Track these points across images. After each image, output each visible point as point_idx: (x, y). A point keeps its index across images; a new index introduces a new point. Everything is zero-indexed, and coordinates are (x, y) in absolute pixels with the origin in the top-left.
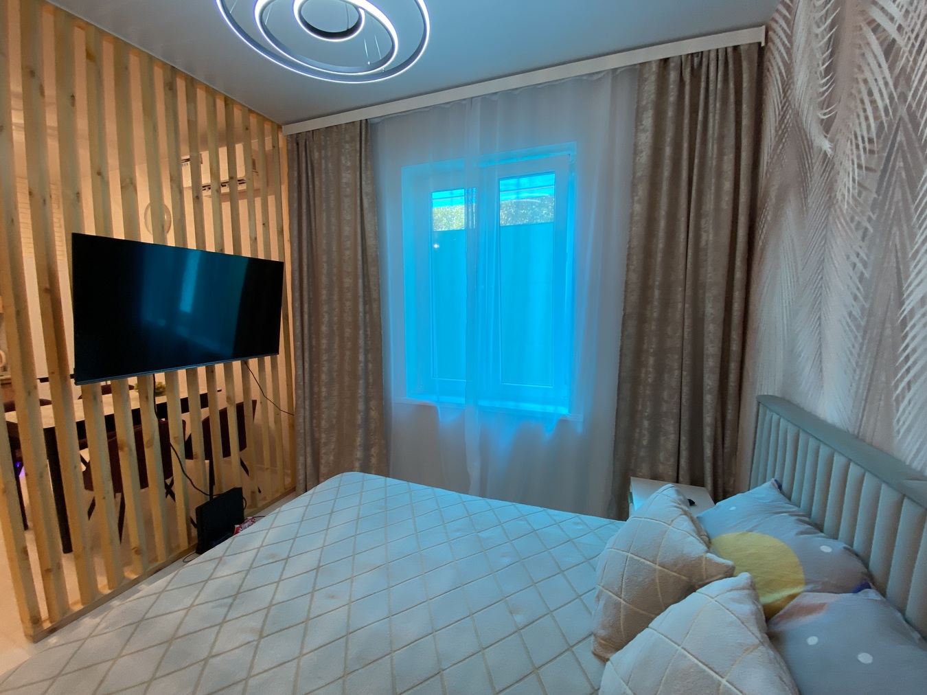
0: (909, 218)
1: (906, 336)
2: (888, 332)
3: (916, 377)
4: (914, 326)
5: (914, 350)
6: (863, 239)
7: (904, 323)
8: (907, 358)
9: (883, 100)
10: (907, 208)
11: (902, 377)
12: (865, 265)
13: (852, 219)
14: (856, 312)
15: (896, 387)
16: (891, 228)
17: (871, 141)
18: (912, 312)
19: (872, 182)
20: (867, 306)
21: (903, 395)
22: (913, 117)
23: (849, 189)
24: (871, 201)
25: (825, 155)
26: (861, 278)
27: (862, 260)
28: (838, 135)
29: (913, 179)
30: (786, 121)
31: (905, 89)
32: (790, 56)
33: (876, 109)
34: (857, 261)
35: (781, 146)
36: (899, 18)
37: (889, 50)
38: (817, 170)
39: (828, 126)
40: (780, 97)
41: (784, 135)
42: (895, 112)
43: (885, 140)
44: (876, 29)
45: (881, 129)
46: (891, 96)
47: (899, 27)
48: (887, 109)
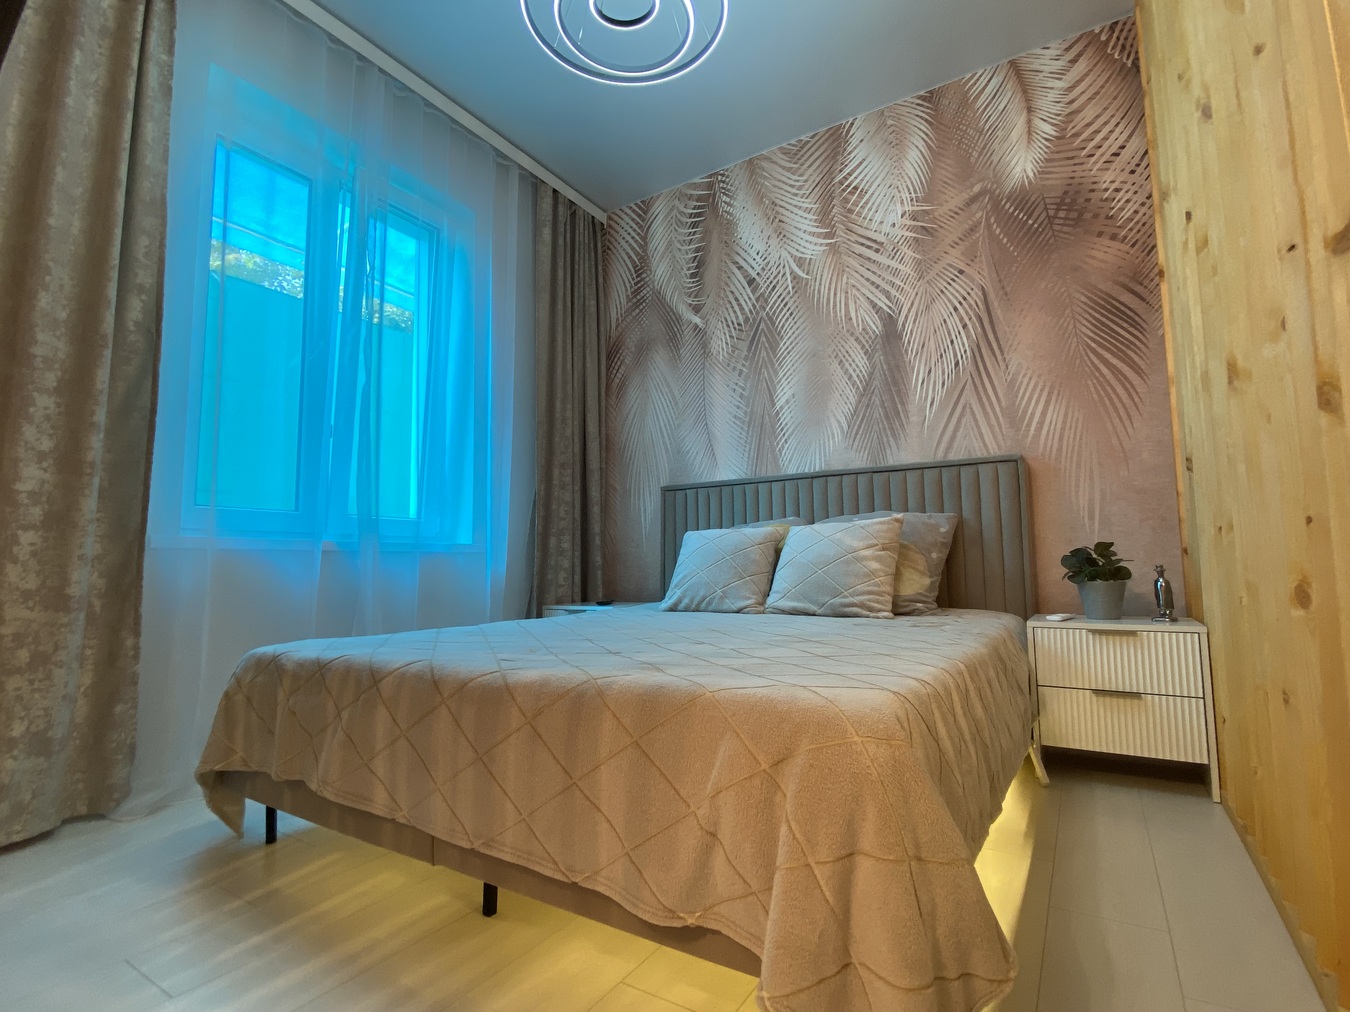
0: (773, 365)
1: (780, 419)
2: (767, 419)
3: (789, 437)
4: (784, 413)
5: (786, 424)
6: (740, 376)
7: (778, 413)
8: (783, 429)
9: (747, 306)
10: (771, 360)
11: (781, 439)
12: (744, 389)
13: (728, 365)
14: (741, 414)
15: (778, 444)
16: (761, 368)
17: (739, 324)
18: (782, 408)
19: (744, 346)
20: (749, 411)
21: (783, 447)
22: (770, 319)
23: (723, 349)
24: (743, 356)
25: (696, 326)
26: (741, 396)
27: (740, 387)
28: (708, 316)
29: (773, 347)
30: (642, 294)
31: (764, 304)
32: (645, 251)
33: (742, 309)
34: (736, 387)
35: (637, 311)
36: (758, 269)
37: (751, 282)
38: (688, 334)
39: (697, 309)
40: (632, 275)
41: (641, 304)
42: (758, 313)
43: (751, 326)
44: (740, 268)
45: (747, 320)
46: (753, 305)
47: (758, 274)
48: (751, 311)
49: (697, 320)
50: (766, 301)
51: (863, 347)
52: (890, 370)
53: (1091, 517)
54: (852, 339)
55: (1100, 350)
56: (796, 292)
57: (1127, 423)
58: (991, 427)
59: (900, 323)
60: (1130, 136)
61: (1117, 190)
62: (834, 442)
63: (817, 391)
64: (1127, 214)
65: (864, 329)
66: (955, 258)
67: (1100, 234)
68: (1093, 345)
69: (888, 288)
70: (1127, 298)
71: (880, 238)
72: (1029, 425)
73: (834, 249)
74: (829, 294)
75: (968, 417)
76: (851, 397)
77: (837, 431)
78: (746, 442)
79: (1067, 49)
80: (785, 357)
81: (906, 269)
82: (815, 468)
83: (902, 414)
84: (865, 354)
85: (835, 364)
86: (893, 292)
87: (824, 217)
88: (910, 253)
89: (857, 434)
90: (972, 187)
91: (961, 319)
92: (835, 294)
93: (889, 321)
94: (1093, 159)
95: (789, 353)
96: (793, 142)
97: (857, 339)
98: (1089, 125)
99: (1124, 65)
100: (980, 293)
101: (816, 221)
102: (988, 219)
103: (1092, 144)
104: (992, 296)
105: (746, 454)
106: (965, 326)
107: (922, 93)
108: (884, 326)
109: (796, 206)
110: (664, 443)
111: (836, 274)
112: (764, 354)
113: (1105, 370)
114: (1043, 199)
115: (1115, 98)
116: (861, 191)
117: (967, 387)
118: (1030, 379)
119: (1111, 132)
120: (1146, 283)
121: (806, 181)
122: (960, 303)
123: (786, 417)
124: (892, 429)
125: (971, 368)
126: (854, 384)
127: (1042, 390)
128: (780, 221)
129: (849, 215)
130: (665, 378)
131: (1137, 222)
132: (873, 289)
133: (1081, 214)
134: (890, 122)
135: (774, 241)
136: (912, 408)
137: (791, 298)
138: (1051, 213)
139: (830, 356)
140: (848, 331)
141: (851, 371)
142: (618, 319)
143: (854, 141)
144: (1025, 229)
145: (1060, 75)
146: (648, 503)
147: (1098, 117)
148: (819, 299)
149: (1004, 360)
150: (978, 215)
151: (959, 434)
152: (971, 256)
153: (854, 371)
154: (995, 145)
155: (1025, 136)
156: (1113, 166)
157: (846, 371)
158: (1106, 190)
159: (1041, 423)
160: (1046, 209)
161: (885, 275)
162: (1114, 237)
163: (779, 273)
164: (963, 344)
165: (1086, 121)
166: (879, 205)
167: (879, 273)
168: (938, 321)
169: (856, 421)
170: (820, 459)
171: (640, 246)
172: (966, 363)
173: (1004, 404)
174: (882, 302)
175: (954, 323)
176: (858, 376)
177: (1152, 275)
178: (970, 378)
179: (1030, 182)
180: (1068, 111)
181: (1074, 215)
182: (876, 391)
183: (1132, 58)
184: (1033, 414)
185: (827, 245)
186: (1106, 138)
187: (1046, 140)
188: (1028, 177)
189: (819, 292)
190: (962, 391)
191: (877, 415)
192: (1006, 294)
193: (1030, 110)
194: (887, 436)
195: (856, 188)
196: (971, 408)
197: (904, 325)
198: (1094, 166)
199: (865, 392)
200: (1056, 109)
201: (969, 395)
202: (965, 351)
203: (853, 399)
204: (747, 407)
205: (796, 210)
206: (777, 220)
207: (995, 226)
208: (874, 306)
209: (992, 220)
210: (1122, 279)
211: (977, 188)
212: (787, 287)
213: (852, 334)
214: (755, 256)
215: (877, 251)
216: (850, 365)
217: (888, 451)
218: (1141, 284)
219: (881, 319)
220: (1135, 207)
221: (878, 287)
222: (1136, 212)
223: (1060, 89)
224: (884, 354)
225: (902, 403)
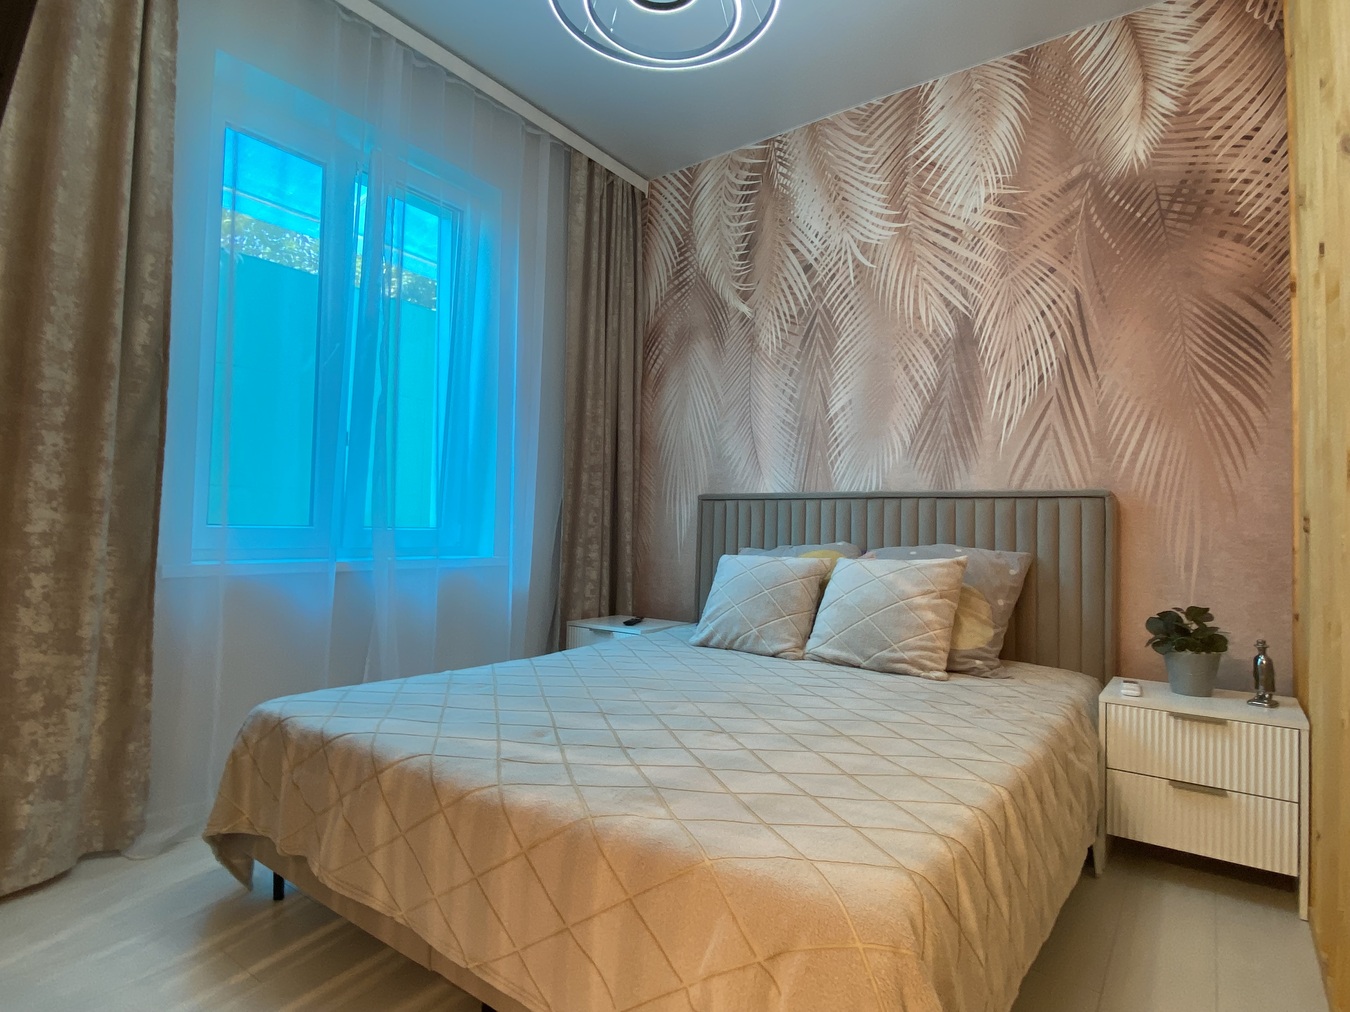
0: (828, 366)
1: (833, 427)
2: (819, 427)
3: (843, 448)
4: (838, 422)
5: (841, 434)
6: (790, 375)
7: (831, 421)
8: (836, 439)
9: (803, 296)
10: (826, 360)
11: (834, 450)
12: (794, 391)
13: (778, 362)
14: (789, 419)
15: (830, 456)
16: (814, 370)
17: (792, 316)
18: (836, 415)
19: (796, 342)
20: (799, 415)
21: (836, 459)
22: (828, 312)
23: (772, 343)
24: (795, 353)
25: (744, 316)
26: (791, 398)
27: (790, 388)
28: (756, 306)
29: (830, 346)
30: (685, 276)
31: (821, 295)
32: (689, 226)
33: (796, 299)
34: (786, 388)
35: (679, 294)
36: (816, 254)
37: (807, 268)
38: (734, 324)
39: (745, 297)
40: (674, 253)
41: (684, 286)
42: (813, 305)
43: (806, 319)
44: (795, 251)
45: (801, 312)
46: (809, 295)
47: (816, 259)
48: (805, 301)
49: (744, 309)
50: (824, 291)
51: (933, 351)
52: (963, 379)
53: (1188, 567)
54: (920, 342)
55: (1211, 372)
56: (858, 283)
57: (1239, 461)
58: (1076, 453)
59: (977, 326)
60: (1267, 115)
61: (1247, 181)
62: (894, 458)
63: (877, 401)
64: (1255, 212)
65: (934, 331)
66: (1046, 253)
67: (1222, 234)
68: (1205, 367)
69: (964, 283)
70: (1249, 313)
71: (958, 225)
72: (1121, 456)
73: (904, 235)
74: (896, 288)
75: (1050, 442)
76: (916, 408)
77: (898, 446)
78: (794, 451)
80: (841, 359)
81: (986, 263)
82: (871, 488)
83: (974, 433)
84: (935, 359)
85: (901, 367)
86: (971, 289)
87: (895, 197)
88: (992, 244)
89: (920, 451)
90: (1070, 169)
91: (1049, 326)
92: (903, 288)
93: (965, 323)
94: (1220, 142)
95: (847, 352)
96: (862, 106)
97: (926, 342)
98: (1217, 100)
99: (1265, 27)
100: (1073, 297)
101: (884, 200)
102: (1087, 209)
103: (1219, 124)
104: (1086, 299)
105: (794, 465)
106: (1052, 335)
107: (1016, 52)
108: (958, 327)
109: (862, 182)
110: (704, 445)
111: (904, 266)
112: (818, 352)
113: (1216, 397)
114: (1156, 188)
115: (1251, 68)
116: (939, 168)
117: (1052, 405)
118: (1127, 402)
119: (1245, 109)
120: (1274, 295)
121: (875, 153)
122: (1049, 307)
123: (840, 426)
124: (961, 448)
125: (1057, 384)
126: (920, 393)
127: (1139, 417)
128: (844, 199)
129: (923, 195)
130: (707, 372)
131: (1268, 222)
132: (947, 284)
133: (1200, 208)
134: (977, 86)
135: (835, 222)
136: (986, 426)
137: (853, 289)
138: (1164, 205)
139: (894, 360)
140: (916, 332)
141: (917, 378)
142: (657, 303)
143: (934, 108)
144: (1132, 223)
145: (1185, 36)
146: (684, 511)
147: (1229, 90)
148: (884, 292)
149: (1097, 377)
150: (1076, 204)
151: (1040, 461)
152: (1066, 254)
153: (921, 378)
154: (1101, 120)
155: (1138, 110)
156: (1244, 151)
157: (912, 379)
158: (1233, 180)
159: (1136, 454)
160: (1158, 200)
161: (962, 268)
162: (1238, 239)
163: (840, 259)
164: (1049, 355)
165: (1216, 94)
166: (959, 186)
167: (955, 265)
168: (1021, 328)
169: (920, 436)
170: (878, 477)
171: (685, 220)
172: (1052, 377)
173: (1094, 430)
174: (957, 300)
175: (1040, 330)
176: (925, 385)
177: (1282, 288)
178: (1055, 398)
179: (1141, 167)
180: (1193, 81)
181: (1192, 209)
182: (946, 403)
183: (1275, 18)
184: (1127, 443)
185: (896, 229)
186: (1237, 117)
187: (1164, 115)
188: (1138, 160)
189: (885, 284)
190: (1045, 411)
191: (944, 431)
192: (1104, 299)
193: (1146, 78)
194: (955, 456)
195: (933, 164)
196: (1055, 433)
197: (981, 329)
198: (1221, 150)
199: (933, 404)
200: (1177, 78)
201: (1053, 415)
202: (1052, 364)
203: (918, 410)
204: (798, 411)
205: (862, 187)
206: (840, 198)
207: (1095, 217)
208: (948, 303)
209: (1093, 210)
210: (1246, 290)
211: (1076, 172)
212: (848, 277)
213: (921, 335)
214: (813, 238)
215: (954, 240)
216: (917, 371)
217: (956, 473)
218: (1267, 297)
219: (955, 320)
220: (1268, 203)
221: (953, 282)
222: (1268, 209)
223: (1184, 54)
224: (956, 361)
225: (975, 419)
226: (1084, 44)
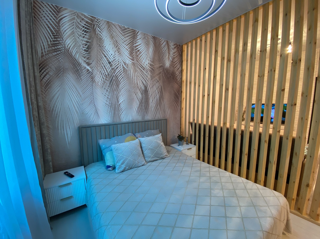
0: (118, 91)
1: (120, 106)
2: (116, 106)
3: (123, 111)
6: (107, 91)
8: (121, 109)
9: (109, 70)
10: (117, 89)
11: (121, 112)
13: (102, 87)
14: (108, 103)
16: (114, 91)
17: (106, 75)
18: (121, 103)
19: (108, 83)
20: (110, 102)
21: (121, 114)
22: (117, 77)
23: (100, 81)
24: (108, 85)
26: (108, 98)
27: (107, 95)
28: (93, 68)
29: (118, 86)
31: (114, 71)
33: (107, 70)
36: (112, 60)
37: (110, 63)
39: (89, 64)
42: (112, 73)
43: (110, 77)
44: (105, 56)
45: (108, 74)
46: (111, 70)
48: (110, 72)
49: (88, 68)
51: (140, 92)
52: (146, 98)
55: (174, 101)
56: (124, 72)
57: (176, 113)
58: (161, 112)
59: (148, 88)
61: (178, 75)
62: (134, 113)
63: (130, 101)
65: (141, 88)
66: (157, 78)
69: (146, 80)
70: (178, 94)
71: (144, 67)
73: (133, 64)
74: (133, 76)
75: (158, 110)
77: (135, 111)
78: (110, 112)
79: (174, 45)
81: (149, 77)
82: (130, 120)
83: (148, 108)
85: (134, 94)
87: (131, 53)
88: (150, 73)
89: (139, 112)
90: (160, 64)
91: (158, 91)
93: (146, 87)
95: (122, 88)
97: (139, 90)
98: (176, 62)
101: (129, 54)
103: (176, 65)
104: (162, 88)
105: (110, 115)
106: (158, 93)
107: (153, 36)
109: (123, 46)
111: (134, 71)
112: (115, 87)
113: (175, 105)
114: (170, 72)
115: (179, 59)
116: (140, 52)
118: (167, 105)
120: (180, 92)
121: (126, 40)
122: (158, 88)
123: (123, 106)
124: (146, 111)
125: (159, 101)
126: (139, 100)
127: (168, 107)
128: (119, 48)
129: (137, 57)
132: (143, 78)
133: (174, 78)
135: (117, 53)
136: (150, 107)
138: (171, 75)
139: (133, 92)
140: (137, 87)
141: (138, 97)
143: (139, 37)
144: (167, 77)
145: (173, 49)
147: (177, 61)
148: (130, 76)
149: (163, 100)
150: (161, 70)
151: (157, 113)
152: (160, 79)
154: (164, 57)
155: (168, 58)
156: (178, 71)
161: (145, 76)
162: (177, 83)
163: (119, 64)
164: (158, 96)
165: (176, 61)
166: (144, 58)
168: (154, 91)
169: (139, 109)
170: (131, 117)
171: (56, 26)
172: (158, 100)
173: (163, 109)
176: (140, 98)
178: (159, 103)
179: (168, 68)
180: (174, 57)
182: (143, 103)
183: (181, 53)
185: (132, 62)
186: (177, 65)
187: (171, 61)
189: (130, 74)
191: (143, 108)
192: (164, 88)
193: (169, 53)
194: (145, 113)
195: (139, 50)
198: (176, 69)
199: (141, 103)
200: (172, 56)
201: (158, 106)
203: (138, 104)
207: (163, 74)
208: (143, 83)
209: (163, 72)
210: (177, 91)
212: (121, 69)
214: (111, 55)
215: (143, 69)
216: (138, 95)
217: (145, 116)
219: (144, 86)
220: (180, 79)
223: (173, 52)
224: (145, 95)
225: (148, 106)
226: (162, 41)
